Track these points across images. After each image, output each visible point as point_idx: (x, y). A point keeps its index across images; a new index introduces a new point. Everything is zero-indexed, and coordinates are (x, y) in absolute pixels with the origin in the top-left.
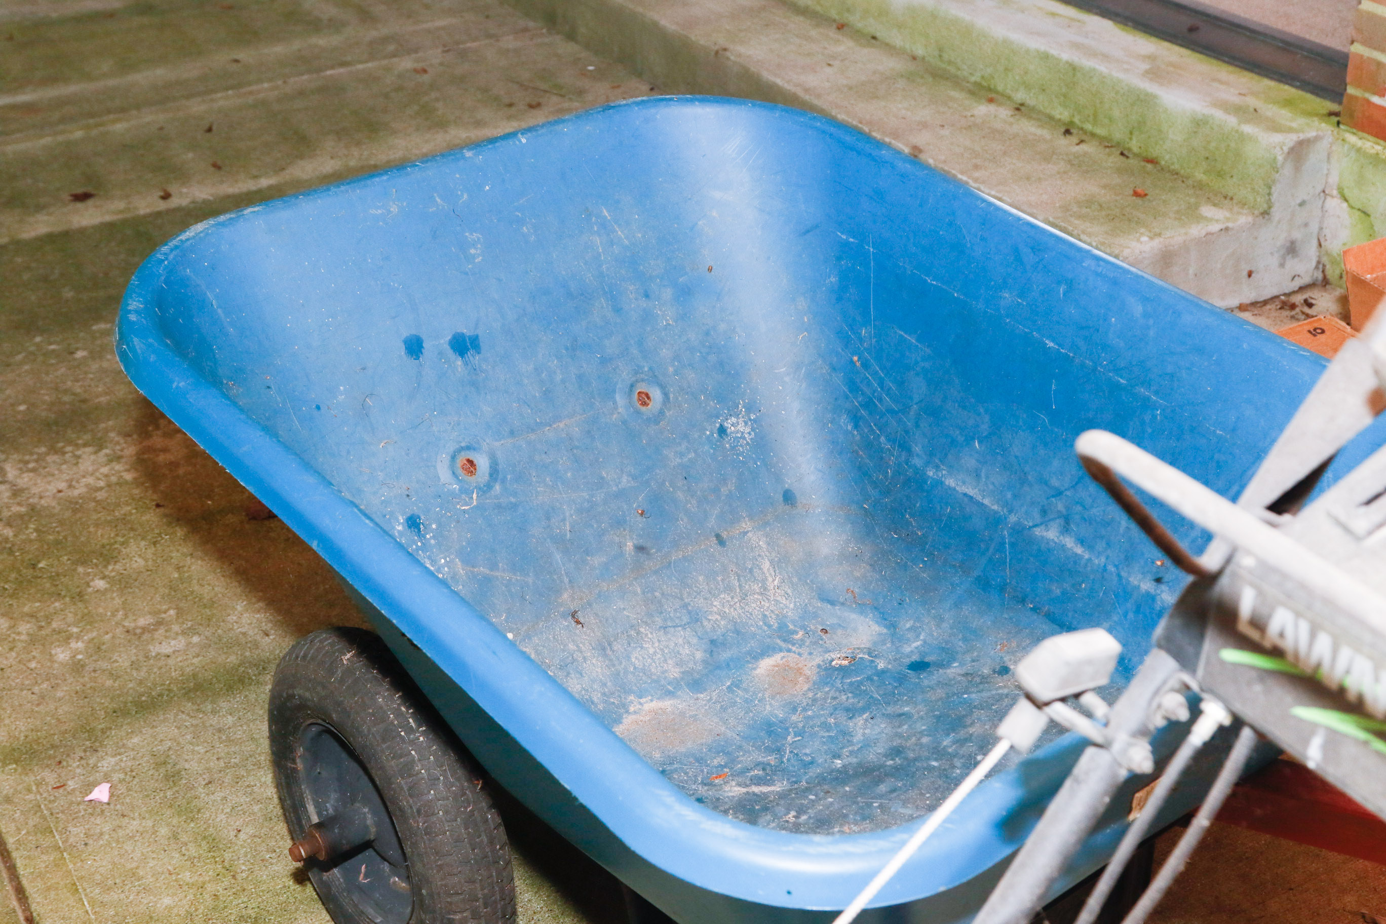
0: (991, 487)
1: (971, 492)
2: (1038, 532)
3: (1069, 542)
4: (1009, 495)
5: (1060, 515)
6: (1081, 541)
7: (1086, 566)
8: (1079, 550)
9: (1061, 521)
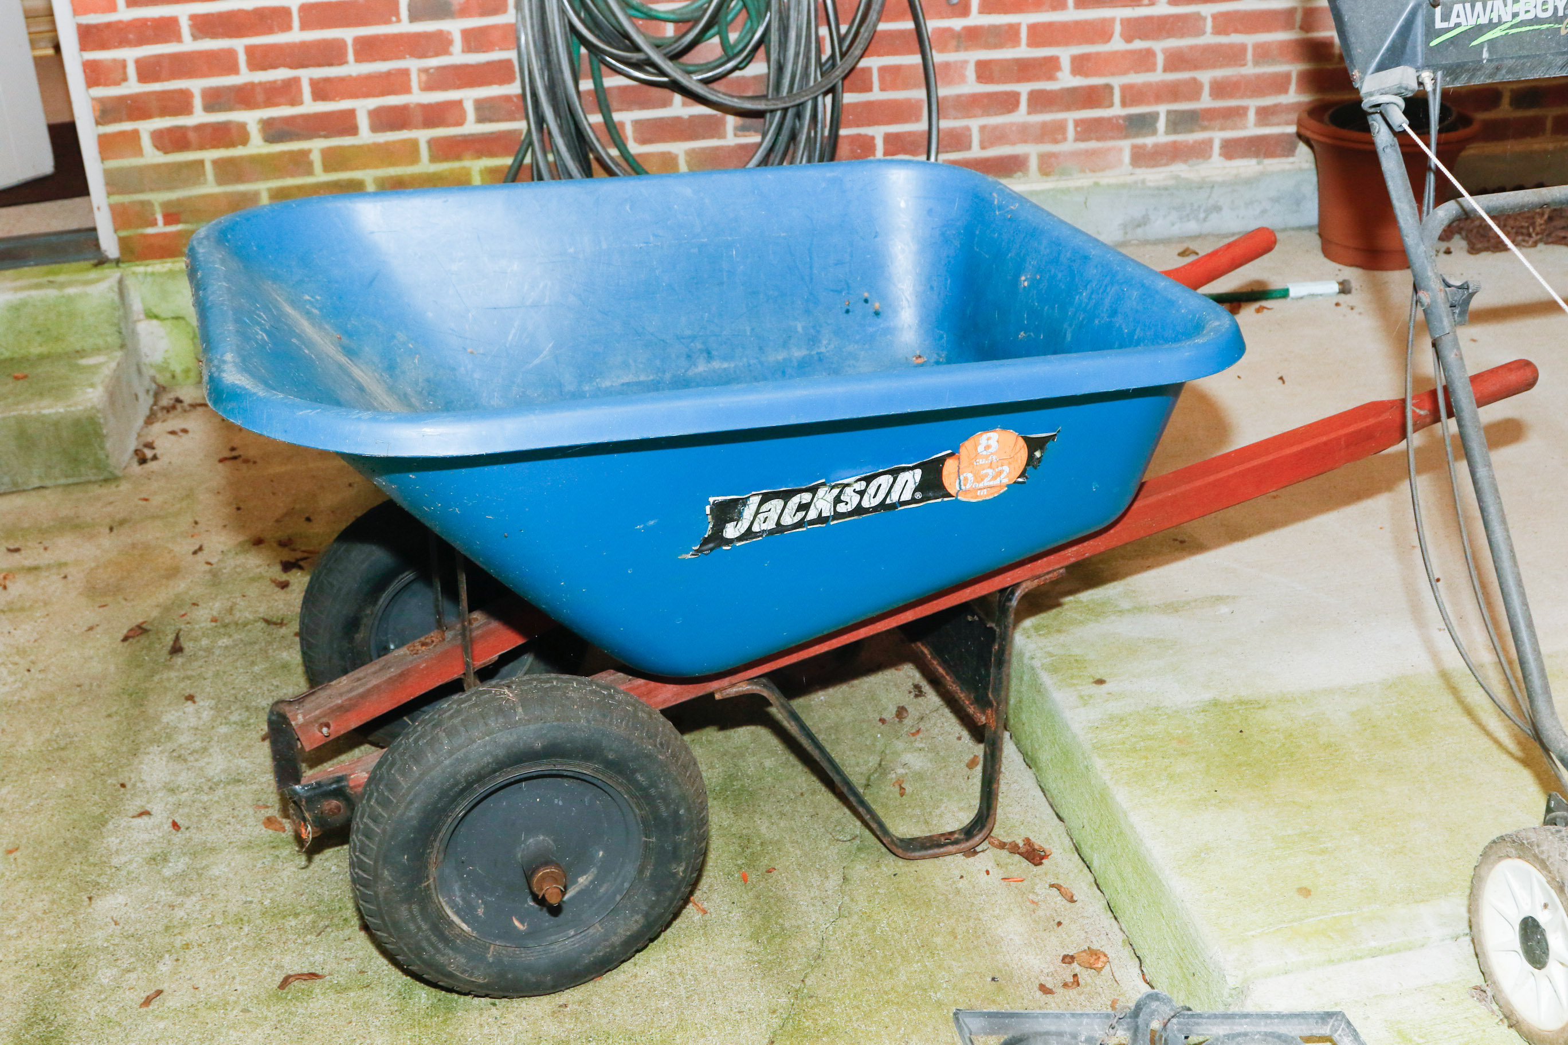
0: (641, 366)
1: (626, 379)
2: (690, 373)
3: (716, 365)
4: (658, 363)
5: (701, 351)
6: (725, 359)
7: (735, 372)
8: (725, 365)
9: (705, 355)
